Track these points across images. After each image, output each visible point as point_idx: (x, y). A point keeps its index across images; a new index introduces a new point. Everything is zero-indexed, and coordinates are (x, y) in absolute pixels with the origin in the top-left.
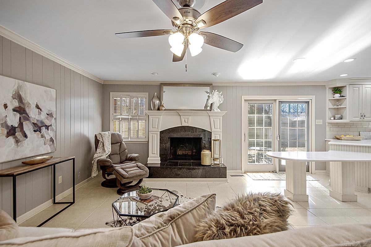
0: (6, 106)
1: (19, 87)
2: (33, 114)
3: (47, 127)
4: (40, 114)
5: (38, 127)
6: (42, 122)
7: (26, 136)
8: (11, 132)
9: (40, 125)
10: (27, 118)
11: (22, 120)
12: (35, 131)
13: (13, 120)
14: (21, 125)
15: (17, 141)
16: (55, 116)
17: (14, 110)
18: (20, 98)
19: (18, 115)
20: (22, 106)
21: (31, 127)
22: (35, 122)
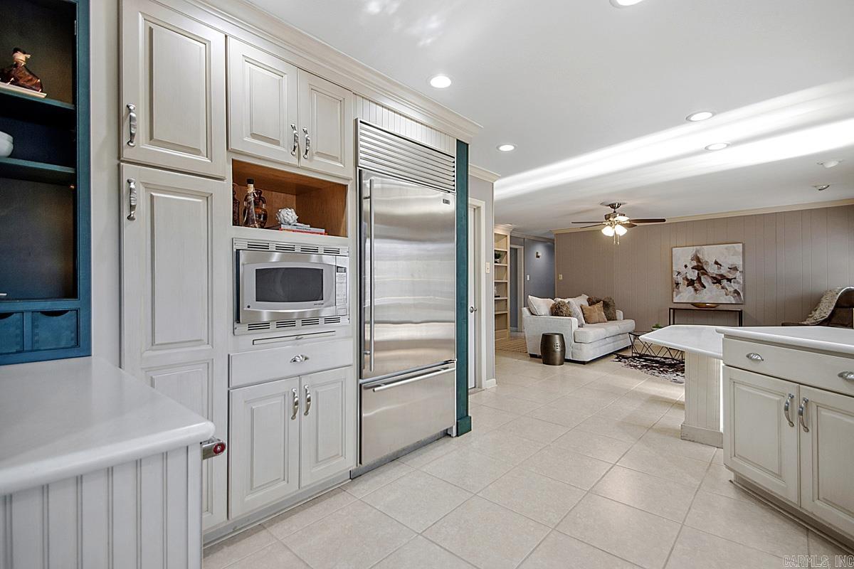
0: (686, 266)
1: (697, 251)
2: (712, 270)
3: (729, 280)
4: (719, 269)
5: (717, 280)
6: (723, 277)
7: (705, 287)
8: (691, 283)
9: (719, 278)
10: (705, 273)
11: (700, 275)
12: (714, 283)
13: (693, 275)
14: (699, 278)
15: (696, 290)
16: (741, 269)
17: (692, 268)
18: (698, 260)
19: (697, 272)
20: (700, 264)
21: (710, 280)
22: (714, 276)
